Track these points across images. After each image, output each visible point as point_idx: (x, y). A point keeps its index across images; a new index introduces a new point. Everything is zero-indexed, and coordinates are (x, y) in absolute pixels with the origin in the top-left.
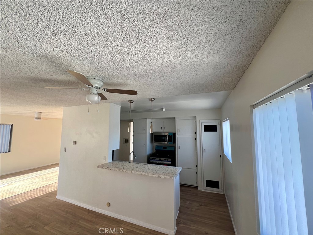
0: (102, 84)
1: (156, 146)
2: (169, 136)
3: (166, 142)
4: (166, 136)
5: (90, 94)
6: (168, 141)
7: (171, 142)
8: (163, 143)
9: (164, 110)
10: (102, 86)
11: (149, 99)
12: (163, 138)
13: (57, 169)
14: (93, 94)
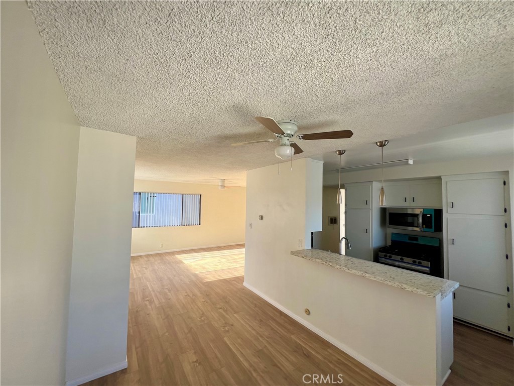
0: (296, 128)
1: (393, 233)
2: (424, 216)
3: (417, 227)
4: (416, 215)
5: (281, 145)
6: (421, 225)
7: (431, 227)
8: (410, 228)
9: (411, 162)
10: (295, 133)
11: (376, 143)
12: (410, 219)
13: (243, 250)
14: (285, 145)
